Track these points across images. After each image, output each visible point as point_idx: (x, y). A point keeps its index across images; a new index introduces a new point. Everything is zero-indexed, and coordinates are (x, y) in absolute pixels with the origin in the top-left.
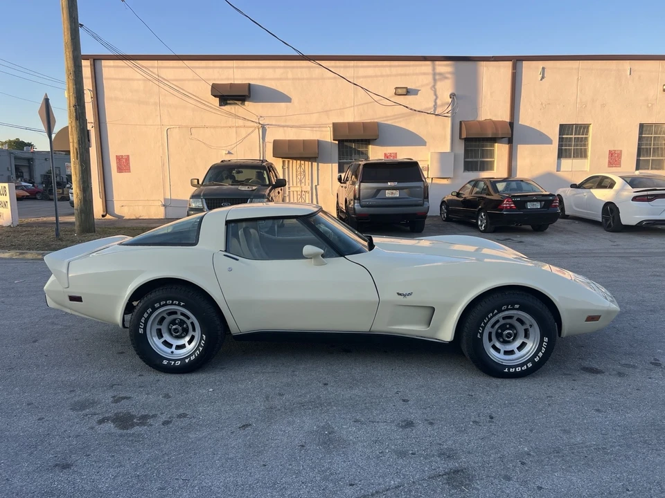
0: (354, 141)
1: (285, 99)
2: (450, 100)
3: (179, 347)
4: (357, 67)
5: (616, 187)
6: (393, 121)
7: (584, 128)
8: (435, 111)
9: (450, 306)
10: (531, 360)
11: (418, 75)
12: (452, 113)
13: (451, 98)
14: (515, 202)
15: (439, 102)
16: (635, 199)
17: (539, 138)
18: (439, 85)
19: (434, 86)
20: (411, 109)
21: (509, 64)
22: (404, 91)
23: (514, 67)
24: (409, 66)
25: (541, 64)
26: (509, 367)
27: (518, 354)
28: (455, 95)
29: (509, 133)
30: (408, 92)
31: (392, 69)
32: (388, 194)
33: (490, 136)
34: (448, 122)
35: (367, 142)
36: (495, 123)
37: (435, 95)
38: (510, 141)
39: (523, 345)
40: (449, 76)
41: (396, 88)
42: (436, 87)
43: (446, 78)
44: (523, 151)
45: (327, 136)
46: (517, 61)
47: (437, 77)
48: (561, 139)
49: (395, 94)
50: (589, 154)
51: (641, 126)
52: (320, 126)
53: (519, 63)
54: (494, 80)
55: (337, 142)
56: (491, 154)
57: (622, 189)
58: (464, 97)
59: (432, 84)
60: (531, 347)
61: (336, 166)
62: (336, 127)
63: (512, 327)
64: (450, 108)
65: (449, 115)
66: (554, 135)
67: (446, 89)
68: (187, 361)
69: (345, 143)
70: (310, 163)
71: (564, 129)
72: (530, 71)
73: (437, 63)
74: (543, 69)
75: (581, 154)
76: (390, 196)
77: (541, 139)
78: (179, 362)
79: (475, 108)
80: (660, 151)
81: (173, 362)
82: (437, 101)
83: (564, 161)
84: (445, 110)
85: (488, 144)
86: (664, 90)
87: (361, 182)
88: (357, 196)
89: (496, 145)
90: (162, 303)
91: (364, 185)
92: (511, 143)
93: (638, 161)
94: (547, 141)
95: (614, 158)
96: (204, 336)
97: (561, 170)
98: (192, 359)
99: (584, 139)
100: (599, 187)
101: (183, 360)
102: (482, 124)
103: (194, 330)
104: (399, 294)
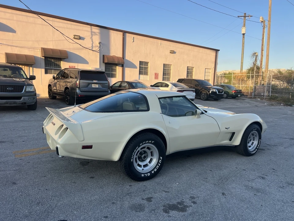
0: (52, 58)
1: (13, 31)
2: (99, 45)
3: (145, 166)
4: (54, 21)
5: (169, 87)
6: (73, 51)
7: (147, 63)
8: (92, 48)
10: (256, 148)
11: (84, 31)
12: (100, 51)
13: (99, 44)
15: (94, 45)
16: (178, 91)
17: (132, 66)
18: (94, 37)
19: (92, 37)
20: (83, 47)
21: (122, 33)
22: (78, 37)
23: (124, 35)
24: (80, 26)
25: (133, 36)
26: (252, 151)
27: (252, 147)
28: (101, 43)
29: (122, 63)
30: (80, 38)
31: (72, 26)
32: (93, 86)
33: (117, 63)
34: (98, 54)
35: (60, 59)
36: (118, 57)
37: (92, 41)
38: (123, 66)
39: (253, 143)
40: (98, 34)
41: (75, 35)
42: (93, 38)
43: (97, 35)
44: (127, 70)
45: (39, 54)
46: (124, 32)
47: (93, 34)
48: (140, 67)
49: (74, 38)
50: (149, 74)
51: (164, 64)
52: (34, 48)
53: (125, 33)
54: (116, 38)
55: (44, 58)
56: (115, 70)
58: (104, 44)
59: (91, 36)
60: (256, 143)
61: (43, 70)
62: (44, 50)
63: (250, 137)
64: (99, 49)
66: (138, 66)
67: (97, 40)
68: (153, 172)
69: (49, 59)
71: (141, 63)
72: (129, 37)
73: (93, 27)
74: (134, 37)
75: (146, 73)
76: (94, 87)
77: (133, 66)
78: (149, 174)
79: (109, 50)
80: (169, 74)
81: (146, 175)
82: (93, 44)
83: (141, 76)
84: (97, 49)
85: (114, 66)
86: (170, 53)
87: (80, 80)
88: (78, 86)
89: (117, 67)
90: (143, 143)
91: (82, 81)
92: (123, 67)
93: (163, 77)
94: (135, 67)
95: (156, 76)
96: (161, 158)
97: (140, 79)
98: (155, 171)
99: (147, 68)
100: (162, 86)
101: (150, 172)
102: (113, 57)
103: (152, 155)
104: (226, 128)
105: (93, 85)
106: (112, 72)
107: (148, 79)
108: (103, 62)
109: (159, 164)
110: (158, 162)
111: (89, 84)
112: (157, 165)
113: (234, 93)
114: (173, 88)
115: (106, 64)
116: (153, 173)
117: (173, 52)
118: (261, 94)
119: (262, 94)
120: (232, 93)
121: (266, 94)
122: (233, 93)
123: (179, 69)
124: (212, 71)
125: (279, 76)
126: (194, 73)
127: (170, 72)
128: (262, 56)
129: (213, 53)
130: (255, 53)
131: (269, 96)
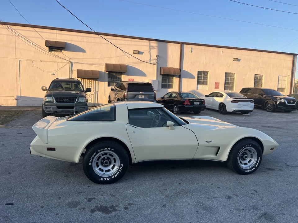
0: (115, 72)
1: (83, 51)
2: (156, 58)
3: (107, 171)
4: (117, 39)
5: (224, 97)
6: (133, 65)
7: (206, 73)
8: (150, 62)
9: (226, 146)
10: (254, 166)
11: (143, 46)
12: (157, 64)
13: (157, 57)
14: (190, 102)
15: (152, 58)
16: (232, 102)
17: (190, 76)
18: (152, 51)
19: (150, 51)
20: (141, 60)
21: (179, 45)
22: (137, 52)
23: (181, 47)
24: (139, 42)
25: (191, 46)
26: (247, 170)
27: (249, 164)
29: (179, 74)
30: (139, 53)
31: (132, 42)
32: (140, 97)
33: (173, 74)
34: (156, 67)
35: (121, 73)
36: (174, 69)
37: (150, 55)
38: (179, 77)
39: (250, 161)
40: (156, 47)
41: (134, 51)
42: (151, 52)
43: (155, 48)
44: (185, 81)
45: (103, 69)
46: (182, 44)
47: (151, 48)
48: (198, 77)
49: (134, 53)
50: (208, 83)
51: (226, 73)
52: (99, 65)
54: (173, 51)
55: (107, 72)
56: (172, 82)
57: (226, 98)
58: (162, 57)
59: (149, 50)
60: (254, 161)
61: (107, 83)
62: (107, 65)
63: (246, 154)
64: (156, 62)
65: (156, 64)
66: (196, 75)
67: (154, 53)
68: (113, 177)
69: (112, 73)
70: (94, 81)
71: (199, 73)
72: (187, 48)
73: (151, 41)
74: (192, 48)
75: (205, 83)
77: (192, 77)
78: (109, 178)
79: (166, 62)
80: (232, 83)
81: (106, 179)
82: (151, 58)
83: (199, 86)
85: (171, 77)
86: (234, 61)
88: (126, 98)
89: (174, 78)
90: (102, 150)
91: (129, 93)
92: (180, 77)
93: (225, 87)
94: (194, 77)
95: (217, 85)
96: (122, 165)
97: (198, 89)
98: (116, 176)
99: (207, 77)
100: (217, 96)
101: (111, 177)
102: (170, 69)
103: (115, 162)
104: (206, 142)
106: (169, 83)
107: (207, 89)
108: (160, 74)
109: (120, 171)
110: (119, 169)
111: (136, 95)
112: (118, 171)
114: (228, 98)
115: (163, 75)
117: (236, 60)
123: (244, 77)
124: (288, 79)
126: (263, 82)
127: (233, 81)
129: (290, 58)
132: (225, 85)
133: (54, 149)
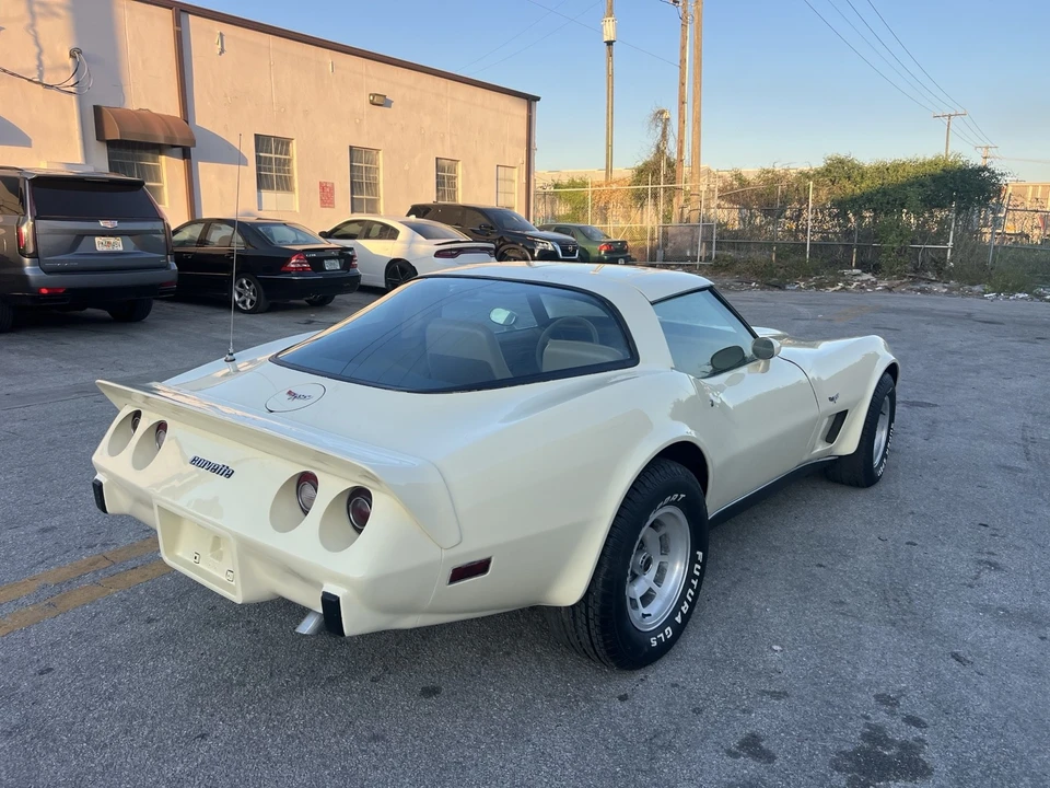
2: (70, 62)
3: (646, 600)
7: (284, 143)
8: (41, 76)
12: (79, 90)
13: (72, 56)
14: (310, 260)
15: (47, 61)
16: (438, 254)
17: (226, 154)
18: (43, 26)
19: (32, 26)
21: (168, 14)
23: (178, 22)
25: (218, 27)
28: (80, 52)
29: (184, 140)
32: (101, 244)
33: (162, 142)
34: (72, 103)
36: (162, 118)
37: (37, 44)
38: (186, 154)
40: (61, 12)
42: (37, 29)
43: (55, 15)
44: (207, 172)
46: (181, 11)
47: (37, 9)
48: (259, 159)
50: (296, 185)
51: (351, 147)
53: (183, 15)
54: (144, 37)
56: (156, 174)
57: (412, 242)
59: (28, 21)
64: (72, 82)
65: (72, 89)
66: (249, 150)
67: (58, 38)
68: (678, 618)
71: (261, 141)
72: (200, 31)
74: (221, 34)
75: (285, 184)
76: (105, 249)
77: (232, 156)
78: (669, 628)
79: (118, 86)
80: (372, 186)
81: (662, 635)
82: (43, 58)
83: (266, 194)
84: (65, 78)
85: (150, 155)
86: (372, 103)
87: (36, 218)
88: (31, 249)
89: (163, 158)
91: (43, 224)
92: (190, 158)
93: (352, 199)
94: (240, 160)
95: (327, 195)
96: (700, 554)
97: (264, 206)
98: (685, 612)
99: (287, 162)
100: (367, 237)
101: (670, 621)
102: (142, 117)
103: (664, 549)
104: (831, 399)
105: (97, 239)
107: (296, 208)
108: (100, 136)
109: (695, 582)
110: (690, 575)
111: (80, 236)
112: (688, 585)
113: (607, 252)
114: (420, 242)
115: (111, 144)
116: (679, 621)
117: (380, 101)
118: (684, 251)
119: (688, 254)
120: (600, 253)
121: (701, 252)
122: (603, 252)
123: (406, 168)
124: (518, 176)
125: (737, 193)
126: (459, 183)
127: (376, 178)
128: (682, 121)
129: (518, 109)
130: (662, 112)
131: (708, 258)
132: (352, 193)
133: (481, 567)
